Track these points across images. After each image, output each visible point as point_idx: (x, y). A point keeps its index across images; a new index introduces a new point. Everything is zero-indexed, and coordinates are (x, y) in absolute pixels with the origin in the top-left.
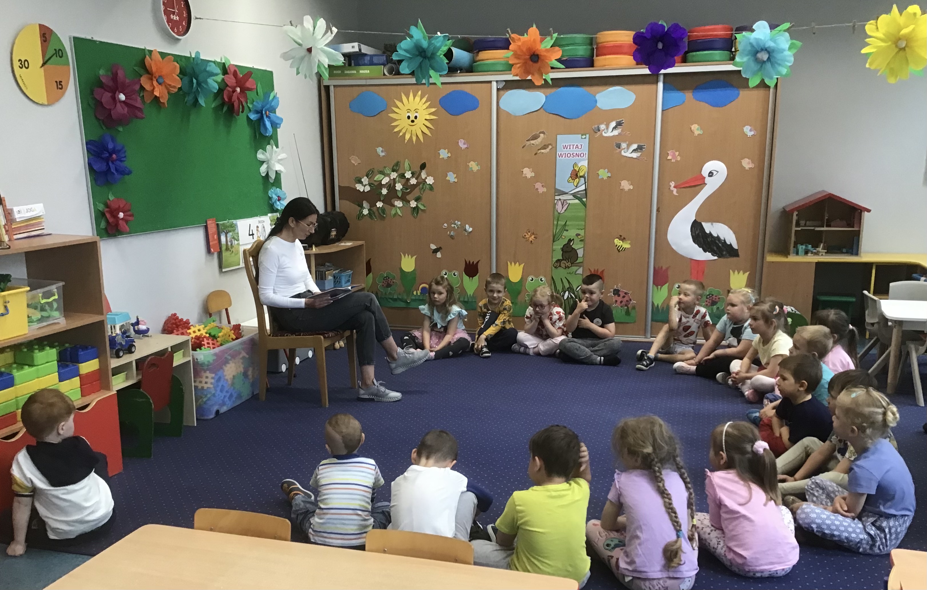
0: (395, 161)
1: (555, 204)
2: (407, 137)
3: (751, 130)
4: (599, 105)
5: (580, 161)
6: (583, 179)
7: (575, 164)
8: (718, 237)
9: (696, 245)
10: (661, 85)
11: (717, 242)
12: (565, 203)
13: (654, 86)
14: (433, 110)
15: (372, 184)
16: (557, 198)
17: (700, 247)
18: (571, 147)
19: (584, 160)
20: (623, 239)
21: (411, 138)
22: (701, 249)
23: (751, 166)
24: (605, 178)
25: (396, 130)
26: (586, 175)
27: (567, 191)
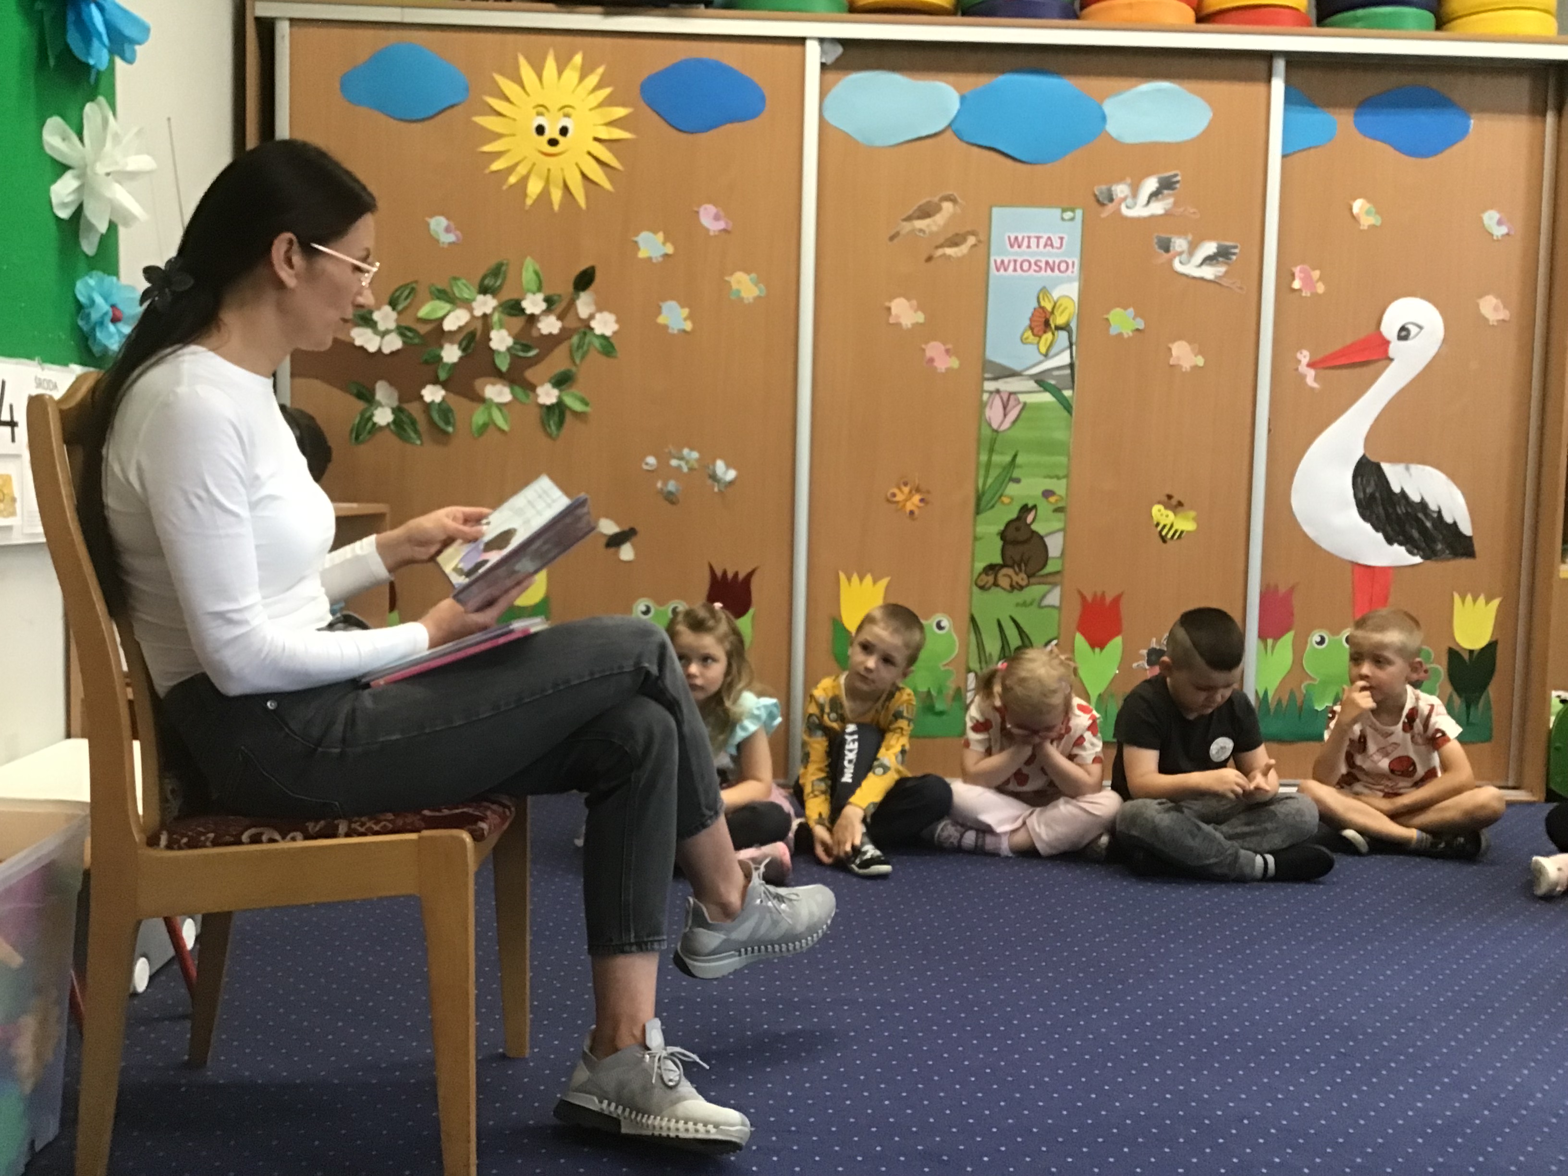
0: (493, 262)
1: (982, 406)
2: (534, 188)
3: (1500, 223)
4: (1112, 128)
5: (1058, 282)
6: (1063, 335)
7: (1044, 291)
8: (1423, 505)
9: (1368, 527)
10: (1278, 85)
11: (1420, 515)
12: (1012, 402)
13: (1259, 88)
14: (620, 112)
15: (410, 329)
16: (989, 386)
17: (1377, 529)
18: (1033, 242)
19: (1070, 280)
20: (1175, 505)
21: (545, 194)
22: (1380, 536)
23: (1504, 314)
24: (1127, 332)
25: (497, 166)
26: (1073, 325)
27: (1017, 367)
